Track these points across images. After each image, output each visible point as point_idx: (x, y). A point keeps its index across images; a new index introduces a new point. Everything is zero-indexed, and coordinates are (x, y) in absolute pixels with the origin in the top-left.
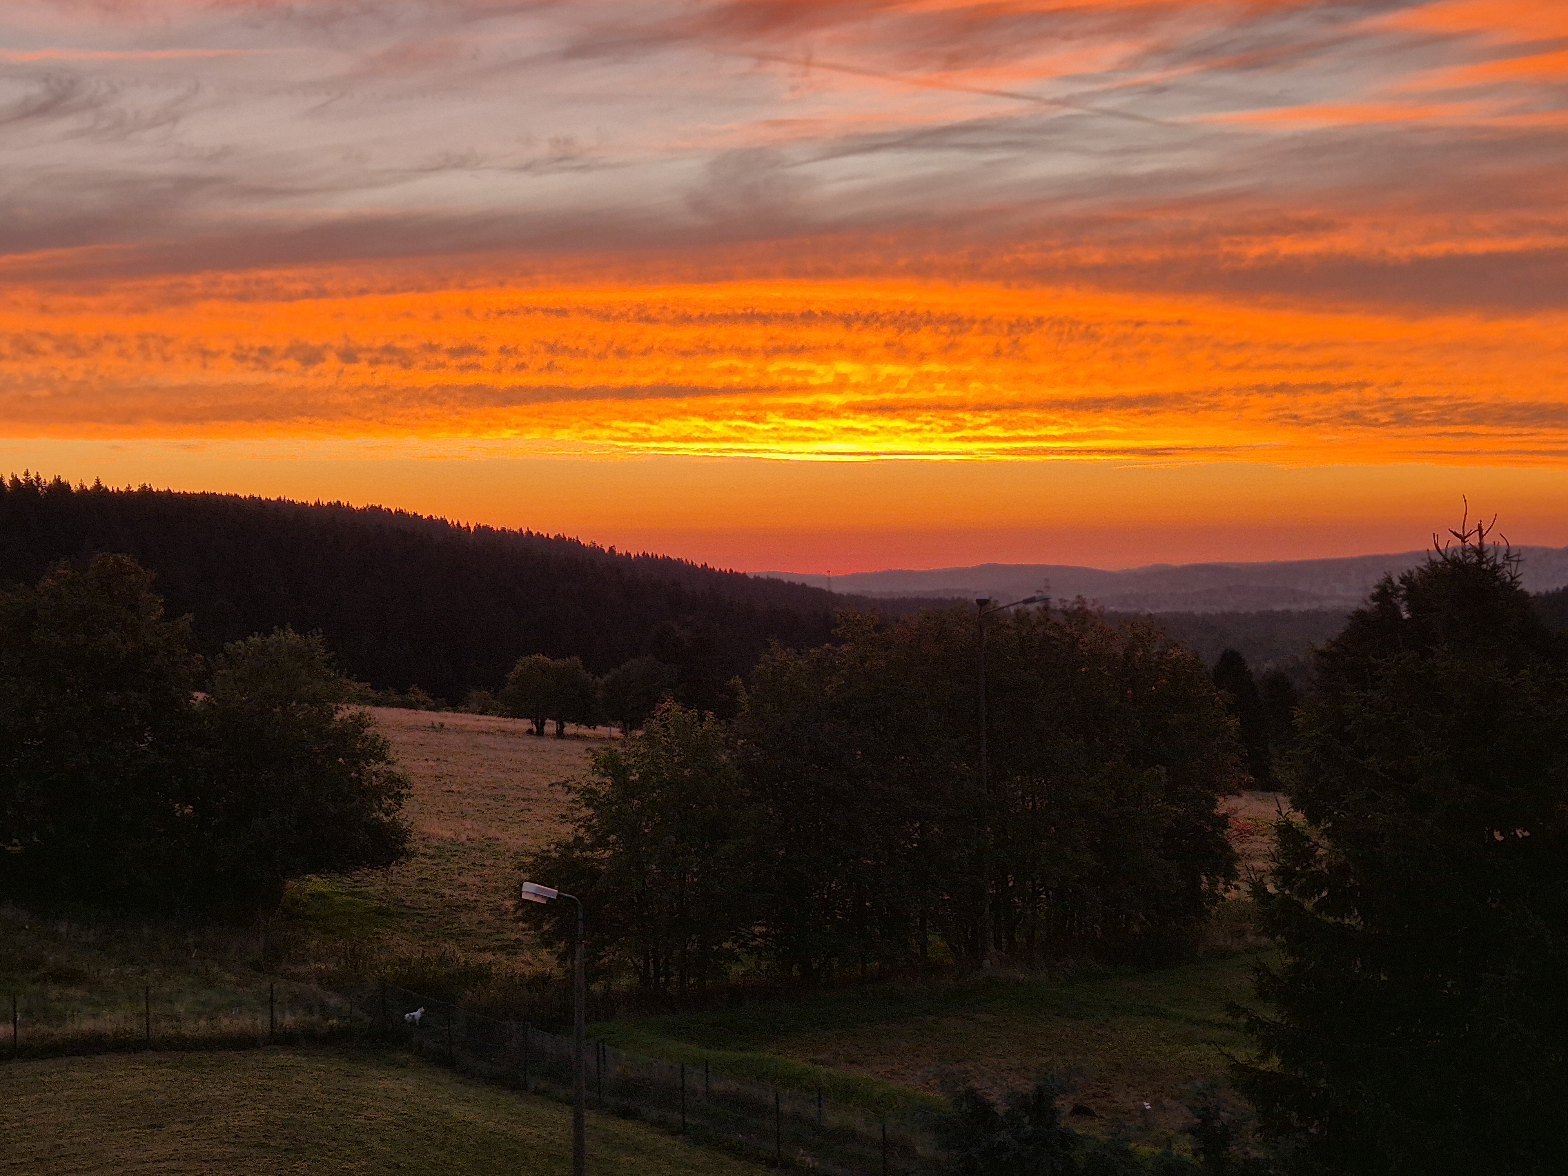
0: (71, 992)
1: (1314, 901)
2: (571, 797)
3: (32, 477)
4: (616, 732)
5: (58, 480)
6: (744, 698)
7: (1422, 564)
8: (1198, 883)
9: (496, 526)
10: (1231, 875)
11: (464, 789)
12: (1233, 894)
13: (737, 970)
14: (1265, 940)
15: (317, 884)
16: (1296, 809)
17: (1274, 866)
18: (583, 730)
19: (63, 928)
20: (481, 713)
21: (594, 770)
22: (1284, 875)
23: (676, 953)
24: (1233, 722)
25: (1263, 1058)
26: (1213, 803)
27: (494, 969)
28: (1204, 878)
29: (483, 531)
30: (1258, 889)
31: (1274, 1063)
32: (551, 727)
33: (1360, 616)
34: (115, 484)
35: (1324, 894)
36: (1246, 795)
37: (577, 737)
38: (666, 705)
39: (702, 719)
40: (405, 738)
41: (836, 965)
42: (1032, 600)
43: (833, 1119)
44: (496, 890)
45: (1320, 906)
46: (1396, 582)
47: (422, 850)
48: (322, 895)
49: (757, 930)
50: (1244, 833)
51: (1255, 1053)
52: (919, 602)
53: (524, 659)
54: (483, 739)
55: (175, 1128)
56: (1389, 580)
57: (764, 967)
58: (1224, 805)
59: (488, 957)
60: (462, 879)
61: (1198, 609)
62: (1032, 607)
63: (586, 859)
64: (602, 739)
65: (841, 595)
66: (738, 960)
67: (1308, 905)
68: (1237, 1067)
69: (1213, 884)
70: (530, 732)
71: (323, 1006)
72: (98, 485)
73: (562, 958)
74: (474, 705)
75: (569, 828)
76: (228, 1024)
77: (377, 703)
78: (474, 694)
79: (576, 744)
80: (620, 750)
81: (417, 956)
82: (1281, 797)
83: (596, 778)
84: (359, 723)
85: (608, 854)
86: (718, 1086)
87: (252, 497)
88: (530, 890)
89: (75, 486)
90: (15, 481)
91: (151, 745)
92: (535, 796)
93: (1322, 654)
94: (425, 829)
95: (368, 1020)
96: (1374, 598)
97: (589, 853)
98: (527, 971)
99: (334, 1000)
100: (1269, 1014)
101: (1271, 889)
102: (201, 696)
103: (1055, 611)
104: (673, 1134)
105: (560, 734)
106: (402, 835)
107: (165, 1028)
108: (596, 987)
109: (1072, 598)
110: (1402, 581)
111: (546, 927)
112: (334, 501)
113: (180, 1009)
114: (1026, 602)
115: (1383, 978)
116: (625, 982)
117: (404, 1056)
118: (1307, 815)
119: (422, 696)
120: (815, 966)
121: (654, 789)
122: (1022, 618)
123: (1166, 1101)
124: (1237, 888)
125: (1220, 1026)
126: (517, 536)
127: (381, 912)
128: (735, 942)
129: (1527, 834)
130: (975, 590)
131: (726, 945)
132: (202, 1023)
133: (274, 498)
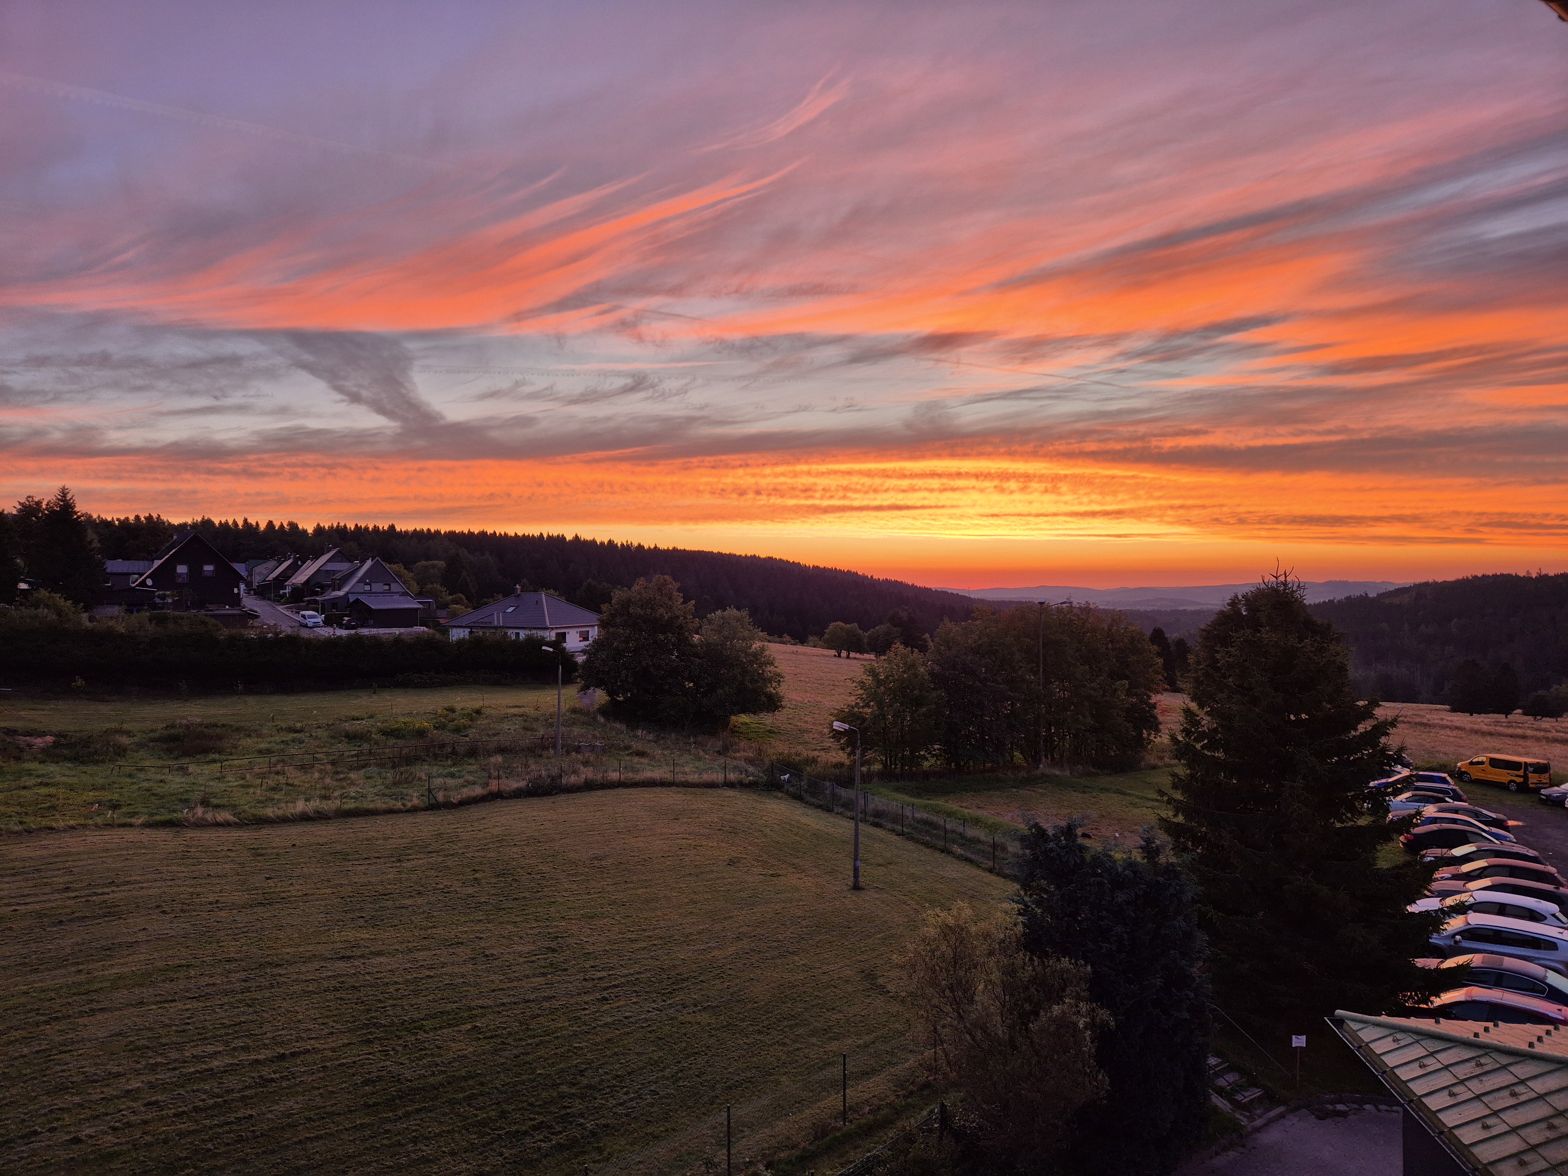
0: (642, 760)
1: (1200, 745)
2: (855, 684)
3: (629, 543)
4: (872, 657)
5: (639, 545)
6: (931, 644)
7: (1253, 589)
8: (1142, 733)
9: (822, 566)
10: (1157, 730)
11: (807, 680)
12: (1158, 740)
13: (926, 764)
14: (1176, 761)
15: (744, 718)
16: (1192, 701)
17: (1182, 728)
18: (858, 655)
19: (639, 733)
20: (814, 647)
21: (864, 673)
22: (1187, 732)
23: (900, 755)
24: (1160, 661)
25: (1175, 816)
26: (1149, 697)
27: (819, 759)
28: (1144, 731)
29: (816, 568)
30: (1173, 738)
31: (1180, 819)
32: (844, 654)
33: (1222, 613)
34: (663, 546)
35: (1206, 741)
36: (1165, 694)
37: (855, 658)
38: (896, 646)
39: (912, 652)
40: (781, 657)
41: (971, 764)
42: (1065, 603)
43: (971, 832)
44: (821, 724)
45: (1203, 747)
46: (1240, 597)
47: (789, 705)
48: (746, 724)
49: (936, 747)
50: (1164, 711)
51: (1171, 814)
52: (1011, 602)
53: (833, 624)
54: (814, 658)
55: (685, 820)
56: (1236, 597)
57: (939, 763)
58: (1154, 699)
59: (816, 753)
60: (806, 719)
61: (1142, 608)
62: (1064, 605)
63: (861, 713)
64: (866, 660)
65: (975, 599)
66: (927, 760)
67: (1198, 746)
68: (1162, 819)
69: (1149, 735)
70: (835, 656)
71: (746, 771)
72: (656, 547)
73: (849, 755)
74: (811, 643)
75: (853, 698)
76: (706, 777)
77: (769, 641)
78: (811, 638)
79: (855, 661)
80: (876, 665)
81: (786, 752)
82: (1185, 696)
83: (865, 677)
84: (763, 649)
85: (870, 710)
86: (918, 815)
87: (719, 552)
88: (837, 725)
89: (646, 547)
90: (622, 545)
91: (677, 657)
92: (837, 684)
93: (1202, 630)
94: (790, 696)
95: (766, 778)
96: (1229, 604)
97: (861, 710)
98: (834, 760)
99: (751, 769)
100: (1178, 796)
101: (1180, 738)
102: (697, 636)
103: (1075, 608)
104: (898, 835)
105: (848, 657)
106: (780, 698)
107: (680, 778)
108: (864, 769)
109: (1084, 602)
110: (1243, 597)
111: (842, 742)
112: (753, 554)
113: (687, 769)
114: (1062, 603)
115: (1234, 781)
116: (877, 767)
117: (780, 795)
118: (1198, 705)
119: (788, 638)
120: (962, 764)
121: (891, 682)
122: (1059, 610)
123: (1126, 833)
124: (1161, 737)
125: (1152, 800)
126: (831, 570)
127: (770, 732)
128: (926, 751)
129: (1307, 717)
130: (1037, 598)
131: (922, 753)
132: (696, 776)
133: (728, 553)
